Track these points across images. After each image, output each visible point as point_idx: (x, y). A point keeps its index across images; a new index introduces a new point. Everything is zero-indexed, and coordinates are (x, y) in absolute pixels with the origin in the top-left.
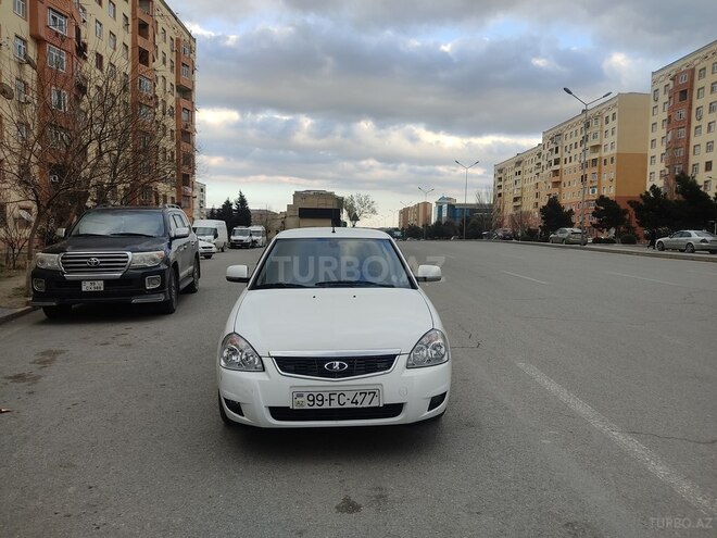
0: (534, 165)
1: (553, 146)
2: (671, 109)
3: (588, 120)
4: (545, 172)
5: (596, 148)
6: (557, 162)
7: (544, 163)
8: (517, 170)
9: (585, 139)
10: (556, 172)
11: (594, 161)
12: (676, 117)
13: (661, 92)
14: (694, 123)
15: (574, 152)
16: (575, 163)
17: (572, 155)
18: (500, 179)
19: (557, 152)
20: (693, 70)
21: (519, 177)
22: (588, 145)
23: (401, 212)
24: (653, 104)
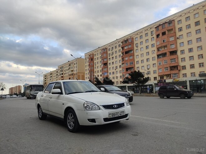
0: (56, 75)
1: (61, 70)
2: (90, 63)
3: (70, 64)
4: (59, 77)
5: (72, 71)
6: (62, 74)
7: (59, 74)
8: (51, 76)
9: (70, 68)
10: (62, 77)
11: (72, 74)
12: (91, 64)
13: (87, 58)
14: (95, 66)
15: (67, 72)
16: (67, 75)
17: (66, 72)
18: (46, 78)
19: (62, 71)
20: (93, 54)
21: (51, 78)
22: (70, 70)
23: (10, 89)
24: (85, 61)
